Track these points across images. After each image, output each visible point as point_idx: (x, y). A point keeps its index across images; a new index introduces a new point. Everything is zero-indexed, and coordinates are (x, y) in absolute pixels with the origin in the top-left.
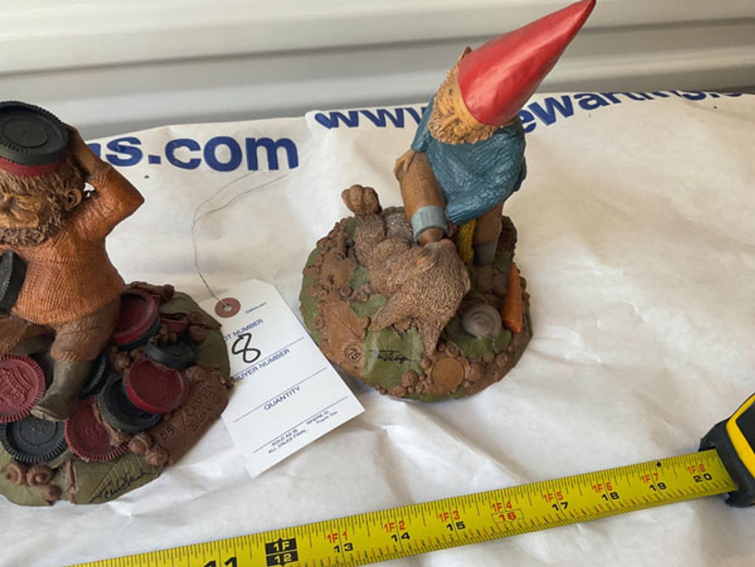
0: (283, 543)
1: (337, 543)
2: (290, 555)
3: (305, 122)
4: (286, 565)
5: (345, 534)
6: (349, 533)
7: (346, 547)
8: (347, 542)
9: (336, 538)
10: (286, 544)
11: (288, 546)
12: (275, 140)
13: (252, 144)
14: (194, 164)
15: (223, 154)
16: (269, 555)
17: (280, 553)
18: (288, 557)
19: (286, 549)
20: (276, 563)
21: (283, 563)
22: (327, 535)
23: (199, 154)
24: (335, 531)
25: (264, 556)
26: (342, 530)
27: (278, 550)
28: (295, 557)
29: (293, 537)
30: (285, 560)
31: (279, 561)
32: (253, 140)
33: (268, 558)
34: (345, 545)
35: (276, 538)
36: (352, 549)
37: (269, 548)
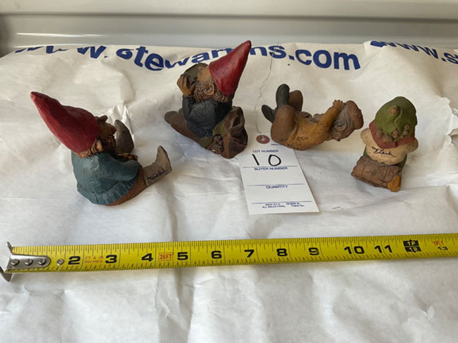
0: (412, 242)
1: (439, 246)
2: (416, 249)
3: (364, 46)
4: (416, 252)
5: (442, 242)
6: (444, 242)
7: (444, 248)
8: (444, 246)
9: (438, 244)
10: (414, 243)
11: (414, 244)
12: (348, 55)
13: (337, 55)
14: (308, 63)
15: (323, 59)
16: (406, 247)
17: (412, 247)
18: (415, 249)
19: (414, 245)
20: (410, 251)
21: (415, 252)
22: (433, 241)
23: (311, 58)
24: (437, 240)
25: (404, 247)
26: (441, 240)
27: (410, 245)
28: (419, 249)
29: (416, 240)
30: (415, 250)
31: (412, 250)
32: (338, 53)
33: (406, 248)
34: (443, 247)
35: (408, 239)
36: (447, 249)
37: (405, 243)
